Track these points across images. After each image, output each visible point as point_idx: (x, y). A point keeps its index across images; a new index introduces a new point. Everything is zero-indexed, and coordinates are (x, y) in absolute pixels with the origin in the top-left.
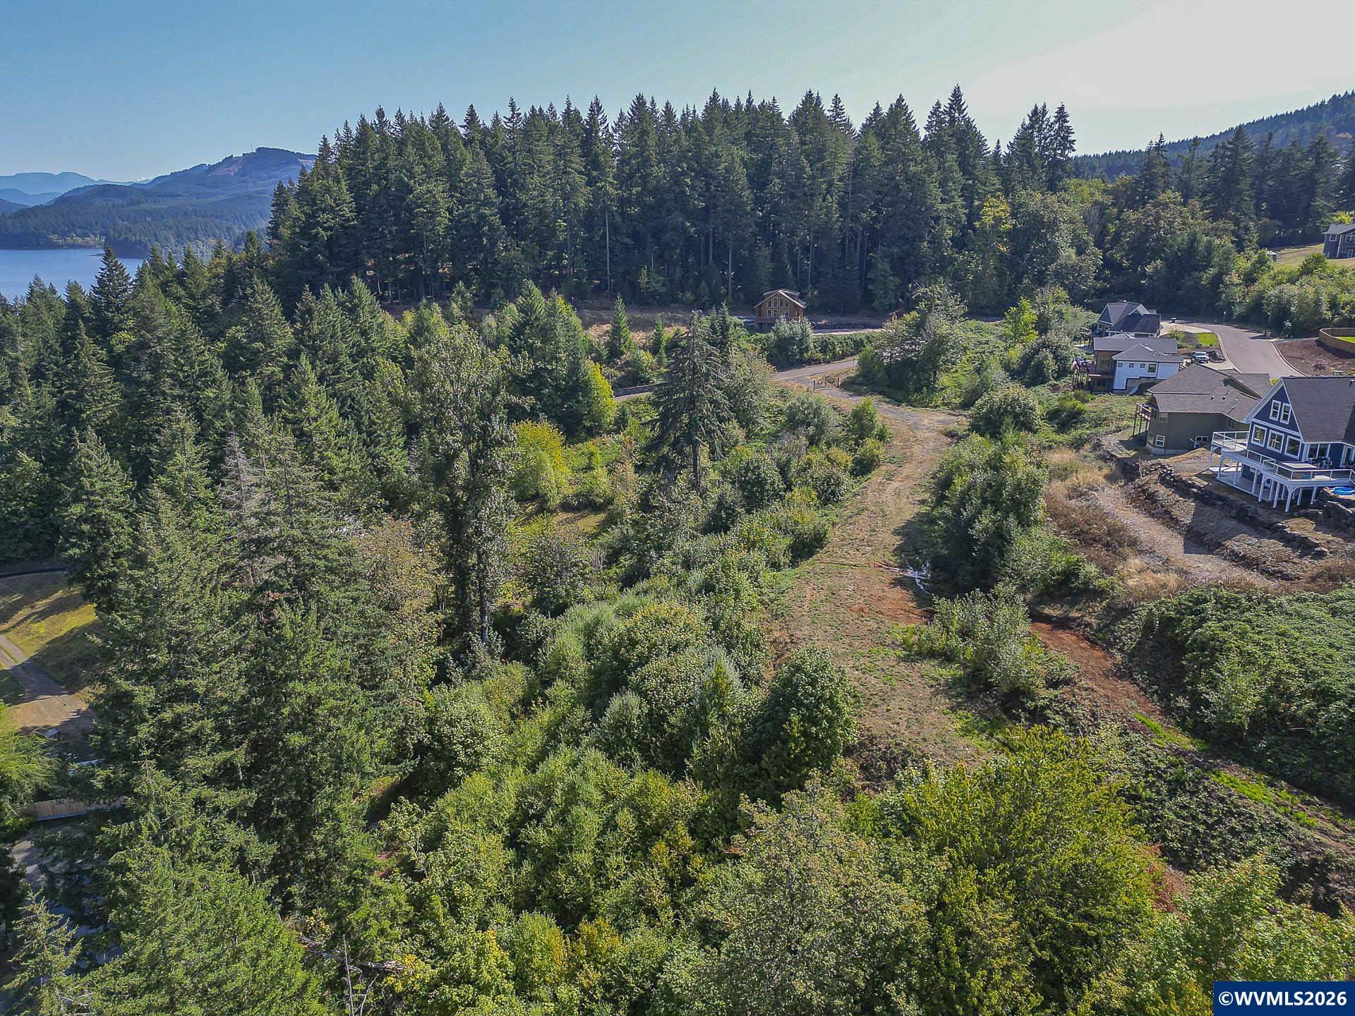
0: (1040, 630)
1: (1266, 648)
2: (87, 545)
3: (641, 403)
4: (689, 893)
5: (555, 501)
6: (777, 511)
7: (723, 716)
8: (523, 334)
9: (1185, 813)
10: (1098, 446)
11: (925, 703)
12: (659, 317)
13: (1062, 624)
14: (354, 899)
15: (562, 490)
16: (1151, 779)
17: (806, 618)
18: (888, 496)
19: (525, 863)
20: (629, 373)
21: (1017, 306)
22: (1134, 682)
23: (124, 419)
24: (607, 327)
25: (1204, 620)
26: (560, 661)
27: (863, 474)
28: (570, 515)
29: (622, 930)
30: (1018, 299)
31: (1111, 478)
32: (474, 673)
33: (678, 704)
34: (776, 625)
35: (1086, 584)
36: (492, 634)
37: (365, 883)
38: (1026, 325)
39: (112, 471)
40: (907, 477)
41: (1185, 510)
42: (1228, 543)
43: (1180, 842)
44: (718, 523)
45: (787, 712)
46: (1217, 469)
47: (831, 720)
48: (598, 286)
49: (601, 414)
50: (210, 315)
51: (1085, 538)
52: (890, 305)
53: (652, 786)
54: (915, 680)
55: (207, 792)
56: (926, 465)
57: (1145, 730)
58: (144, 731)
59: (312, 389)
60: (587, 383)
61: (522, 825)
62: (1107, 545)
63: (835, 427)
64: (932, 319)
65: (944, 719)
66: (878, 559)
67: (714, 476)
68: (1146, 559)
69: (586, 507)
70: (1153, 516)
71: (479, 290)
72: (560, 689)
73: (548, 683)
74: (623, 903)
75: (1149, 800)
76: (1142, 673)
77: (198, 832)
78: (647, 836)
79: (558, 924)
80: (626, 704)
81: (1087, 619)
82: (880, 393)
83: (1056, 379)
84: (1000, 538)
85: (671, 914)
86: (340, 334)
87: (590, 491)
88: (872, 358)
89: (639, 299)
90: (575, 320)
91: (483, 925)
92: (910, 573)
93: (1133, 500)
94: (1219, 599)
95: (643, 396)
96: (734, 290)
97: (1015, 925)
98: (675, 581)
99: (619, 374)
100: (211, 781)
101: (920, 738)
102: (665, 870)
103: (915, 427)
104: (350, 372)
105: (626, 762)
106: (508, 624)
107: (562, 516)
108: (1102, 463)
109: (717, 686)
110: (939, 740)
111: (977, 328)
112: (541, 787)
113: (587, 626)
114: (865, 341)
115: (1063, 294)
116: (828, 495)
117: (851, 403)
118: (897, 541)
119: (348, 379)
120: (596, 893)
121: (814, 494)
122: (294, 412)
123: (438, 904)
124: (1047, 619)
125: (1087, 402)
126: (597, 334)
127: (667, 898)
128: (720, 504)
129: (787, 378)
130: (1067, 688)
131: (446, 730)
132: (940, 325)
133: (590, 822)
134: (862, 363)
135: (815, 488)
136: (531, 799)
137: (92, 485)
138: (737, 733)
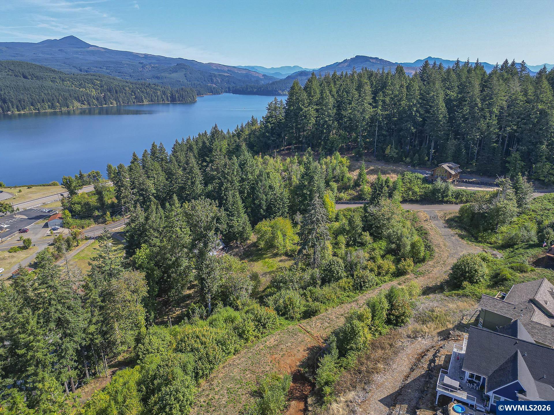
20: (359, 194)
28: (287, 258)
64: (499, 197)
68: (360, 395)
70: (411, 369)
88: (466, 210)
89: (386, 159)
96: (433, 158)
99: (356, 194)
107: (284, 258)
116: (358, 286)
117: (439, 232)
121: (351, 284)
126: (356, 174)
132: (501, 201)
135: (354, 280)
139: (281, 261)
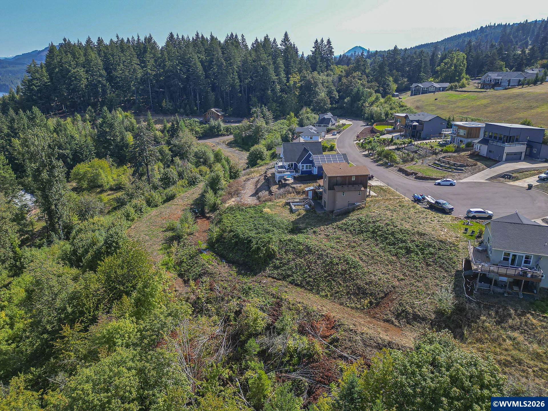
0: (202, 220)
5: (107, 188)
6: (172, 188)
15: (110, 183)
16: (188, 256)
21: (289, 115)
28: (113, 192)
38: (293, 122)
41: (261, 184)
42: (259, 193)
57: (197, 245)
66: (187, 202)
68: (238, 198)
69: (118, 189)
75: (185, 262)
82: (240, 147)
87: (120, 183)
88: (238, 134)
89: (162, 112)
90: (134, 120)
96: (200, 108)
107: (110, 192)
114: (237, 128)
115: (309, 110)
116: (192, 182)
121: (186, 182)
130: (191, 235)
134: (234, 136)
139: (109, 195)
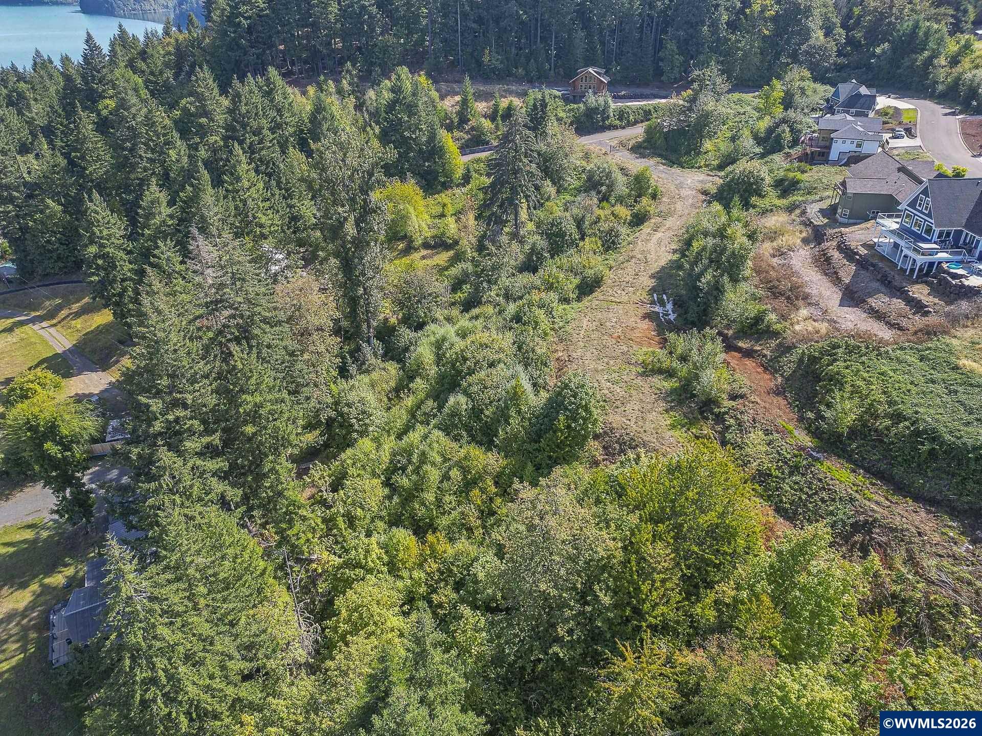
0: (733, 357)
1: (869, 383)
2: (102, 274)
3: (482, 162)
4: (492, 520)
5: (419, 242)
6: (571, 258)
7: (519, 412)
8: (395, 110)
9: (796, 487)
10: (804, 212)
11: (650, 406)
12: (497, 88)
13: (748, 354)
14: (290, 522)
15: (423, 233)
16: (780, 464)
17: (581, 343)
18: (651, 245)
19: (395, 497)
20: (473, 136)
21: (769, 85)
22: (785, 398)
23: (114, 174)
24: (458, 98)
25: (835, 360)
26: (419, 365)
27: (638, 225)
28: (429, 251)
29: (452, 540)
30: (771, 80)
31: (805, 241)
32: (364, 367)
33: (491, 402)
34: (560, 347)
35: (768, 327)
36: (375, 342)
37: (296, 514)
38: (775, 100)
39: (113, 221)
40: (669, 229)
41: (848, 271)
42: (869, 300)
43: (790, 504)
44: (530, 266)
45: (558, 413)
46: (876, 240)
47: (585, 419)
48: (452, 62)
49: (452, 172)
50: (167, 87)
51: (775, 292)
52: (675, 79)
53: (472, 455)
54: (646, 390)
55: (199, 462)
56: (684, 218)
57: (784, 432)
58: (158, 426)
59: (244, 167)
60: (441, 149)
61: (393, 473)
62: (788, 298)
63: (622, 185)
64: (702, 98)
65: (660, 417)
66: (635, 298)
67: (531, 226)
68: (812, 309)
69: (441, 246)
70: (826, 274)
71: (362, 66)
72: (419, 384)
73: (411, 378)
74: (453, 524)
75: (777, 477)
76: (791, 393)
77: (195, 488)
78: (469, 484)
79: (414, 534)
80: (458, 401)
81: (764, 352)
82: (660, 156)
83: (789, 148)
84: (717, 290)
85: (481, 531)
86: (261, 113)
87: (443, 234)
88: (655, 128)
89: (483, 74)
90: (435, 94)
91: (369, 535)
92: (657, 309)
93: (817, 261)
94: (847, 346)
95: (483, 155)
96: (555, 65)
97: (673, 555)
98: (497, 310)
99: (466, 137)
100: (200, 454)
101: (642, 430)
102: (479, 506)
103: (679, 186)
104: (271, 141)
105: (457, 439)
106: (386, 333)
107: (424, 252)
108: (802, 227)
109: (515, 393)
110: (654, 432)
111: (739, 100)
112: (405, 450)
113: (437, 341)
114: (653, 110)
115: (807, 74)
116: (610, 243)
117: (636, 165)
118: (651, 283)
119: (270, 147)
120: (437, 517)
121: (600, 243)
122: (233, 184)
123: (341, 522)
124: (739, 350)
125: (806, 172)
126: (450, 104)
127: (479, 522)
128: (533, 249)
129: (590, 142)
130: (741, 401)
131: (346, 409)
132: (708, 102)
133: (434, 475)
134: (648, 131)
135: (600, 238)
136: (399, 458)
137: (101, 232)
138: (527, 424)
